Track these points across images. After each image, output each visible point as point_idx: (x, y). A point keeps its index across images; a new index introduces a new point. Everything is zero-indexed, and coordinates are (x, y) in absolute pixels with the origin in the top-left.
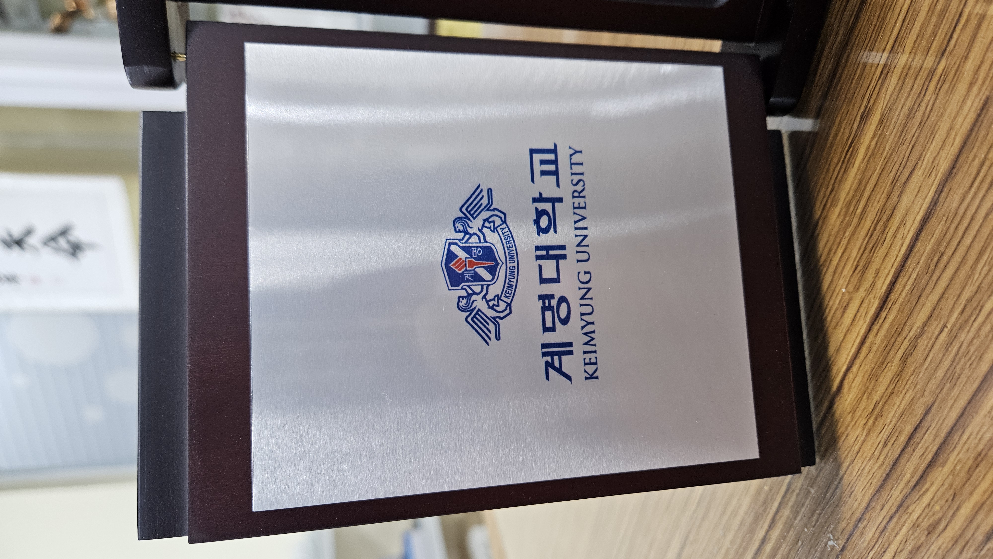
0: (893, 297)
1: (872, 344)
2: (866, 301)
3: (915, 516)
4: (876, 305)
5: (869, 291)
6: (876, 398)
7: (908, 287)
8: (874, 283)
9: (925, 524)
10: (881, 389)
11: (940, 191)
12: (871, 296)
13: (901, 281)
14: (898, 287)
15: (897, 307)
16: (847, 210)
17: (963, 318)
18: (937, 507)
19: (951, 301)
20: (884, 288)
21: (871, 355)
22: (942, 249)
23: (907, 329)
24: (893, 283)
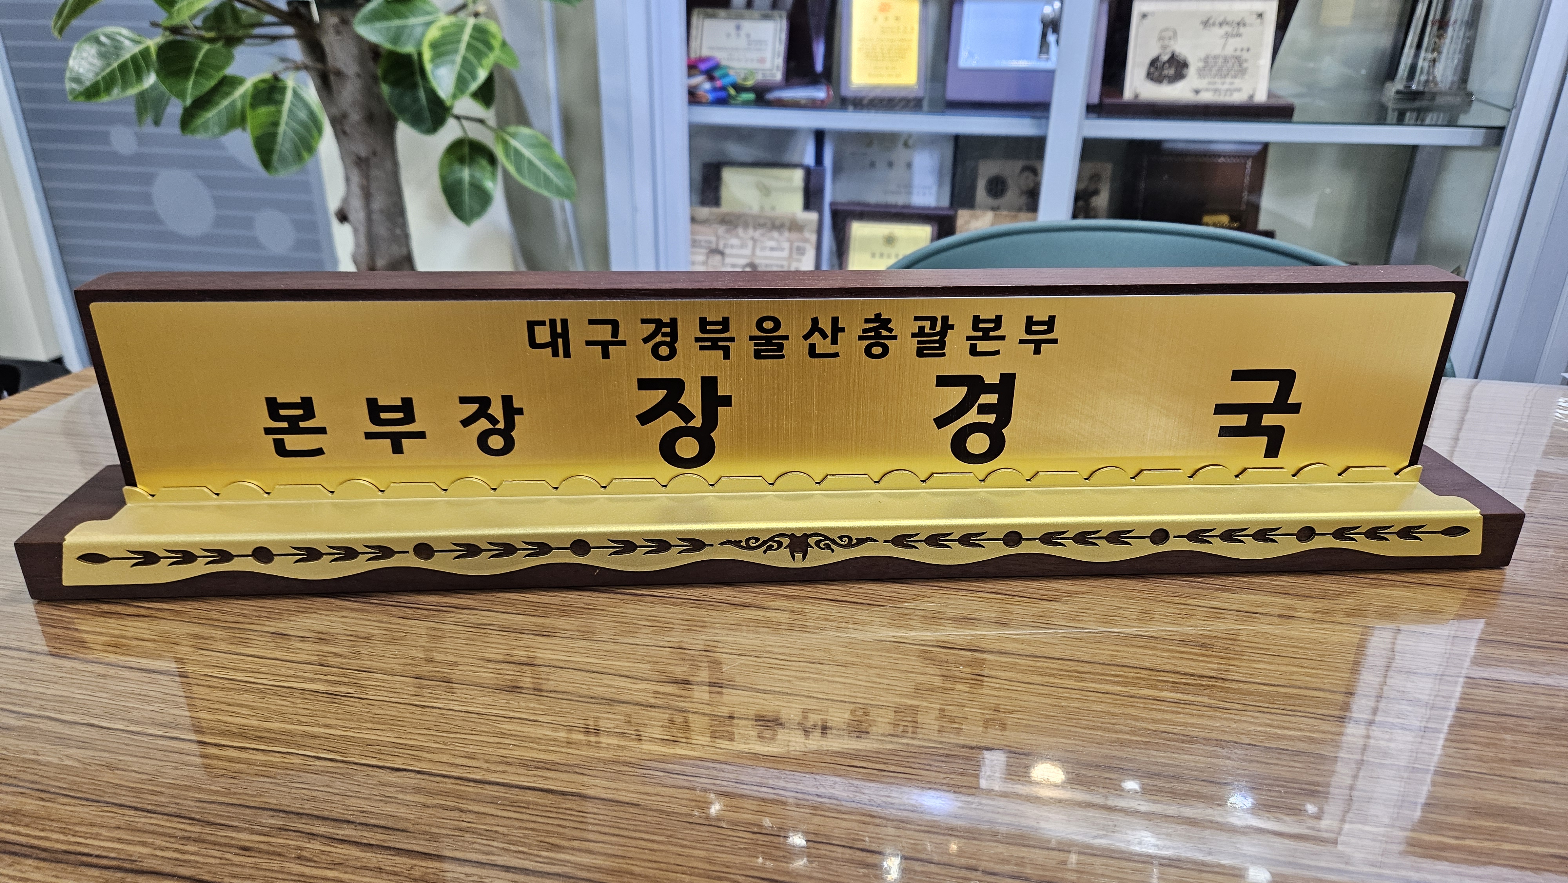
0: (487, 786)
1: (446, 783)
2: (479, 770)
3: (308, 845)
4: (478, 777)
5: (488, 770)
6: (400, 796)
7: (497, 794)
8: (495, 772)
9: (304, 853)
10: (408, 797)
11: (573, 794)
12: (484, 773)
13: (502, 789)
14: (496, 788)
15: (480, 791)
16: (550, 740)
17: (482, 832)
18: (324, 857)
19: (492, 822)
20: (493, 779)
21: (436, 784)
22: (531, 806)
23: (464, 801)
24: (498, 784)
